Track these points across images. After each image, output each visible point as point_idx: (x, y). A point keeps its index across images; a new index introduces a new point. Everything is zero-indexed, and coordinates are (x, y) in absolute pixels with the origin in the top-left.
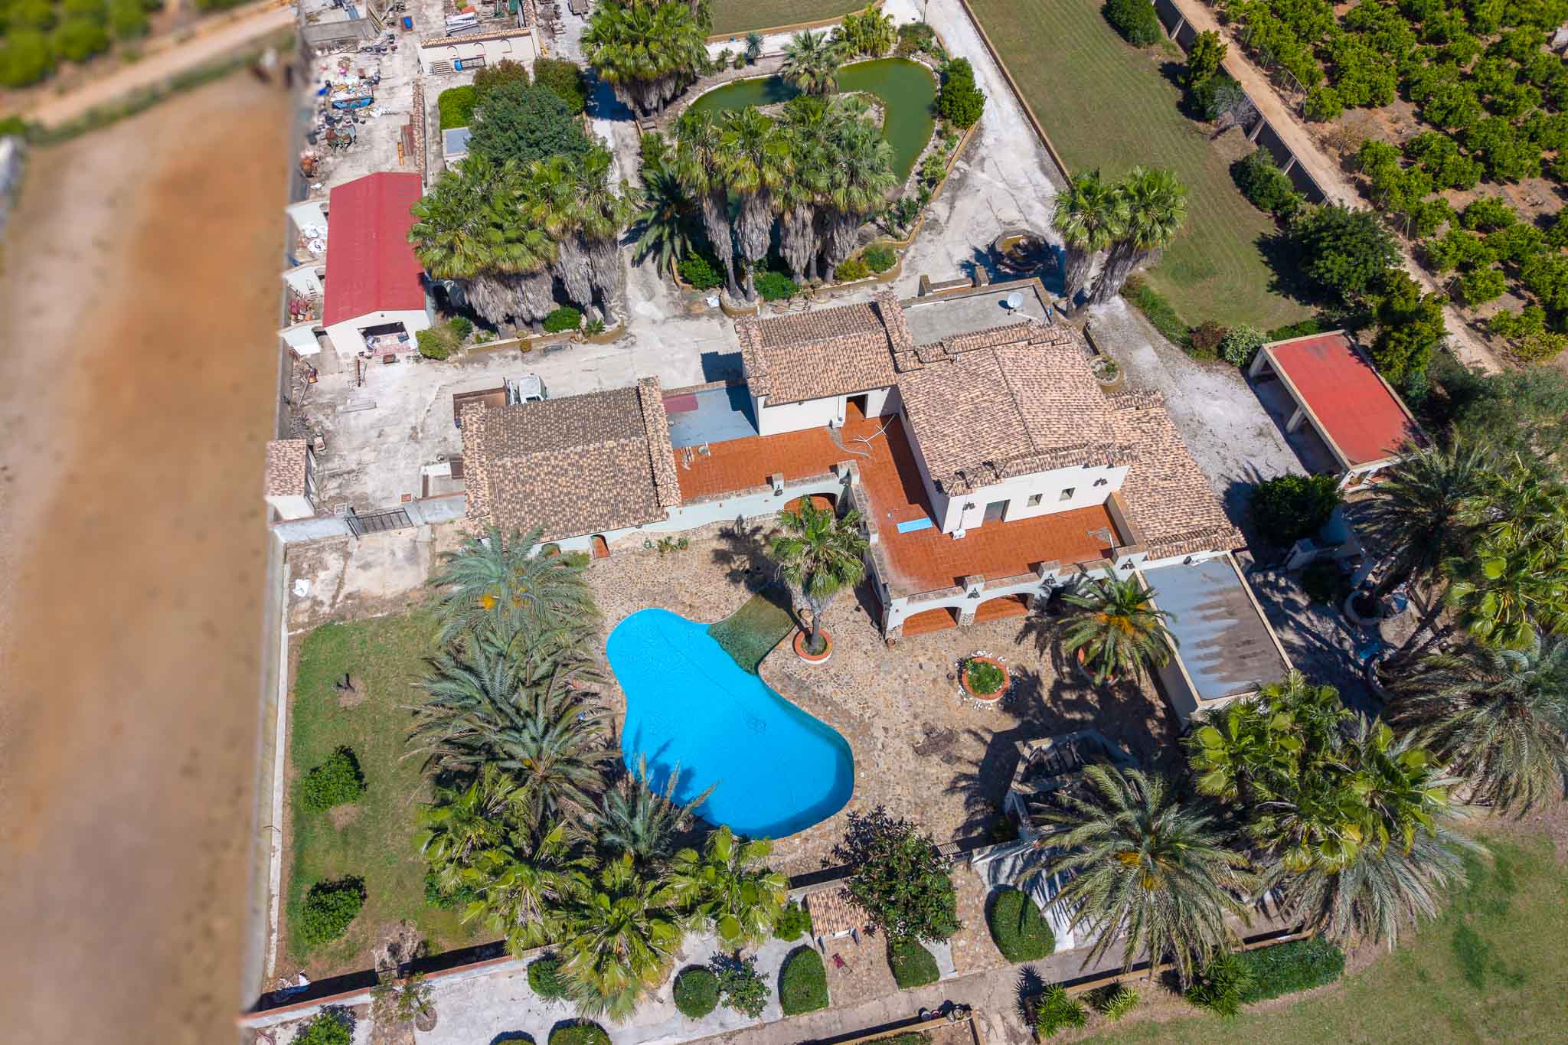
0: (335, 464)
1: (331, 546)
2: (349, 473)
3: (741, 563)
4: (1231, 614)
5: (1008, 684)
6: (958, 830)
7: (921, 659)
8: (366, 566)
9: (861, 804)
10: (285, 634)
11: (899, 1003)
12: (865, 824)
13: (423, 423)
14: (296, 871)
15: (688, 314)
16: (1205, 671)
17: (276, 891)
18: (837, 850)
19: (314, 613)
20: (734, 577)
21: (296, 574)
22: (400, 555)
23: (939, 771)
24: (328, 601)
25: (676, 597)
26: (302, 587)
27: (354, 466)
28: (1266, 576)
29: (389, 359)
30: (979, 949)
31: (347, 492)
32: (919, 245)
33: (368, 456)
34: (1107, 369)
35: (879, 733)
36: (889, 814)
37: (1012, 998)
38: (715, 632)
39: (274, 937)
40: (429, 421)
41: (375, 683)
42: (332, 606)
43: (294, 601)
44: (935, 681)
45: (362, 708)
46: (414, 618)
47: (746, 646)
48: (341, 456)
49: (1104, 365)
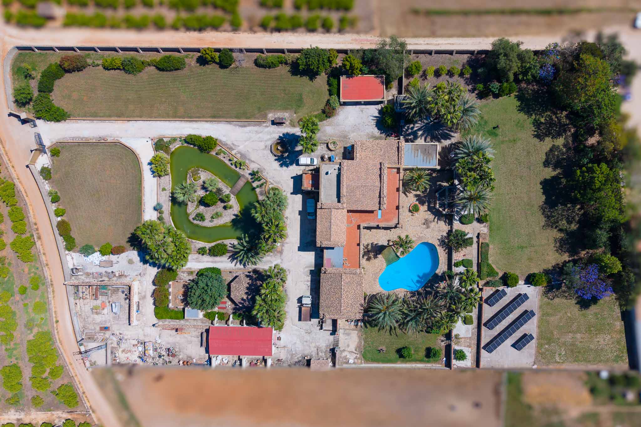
0: (314, 354)
1: (340, 354)
2: (318, 350)
3: (372, 255)
4: (418, 150)
5: (417, 202)
6: (445, 224)
7: (407, 220)
8: (348, 346)
9: (436, 243)
10: (363, 365)
11: (475, 246)
12: (440, 243)
13: (305, 330)
14: (421, 361)
15: (281, 252)
16: (430, 162)
17: (424, 365)
18: (444, 251)
19: (359, 358)
20: (375, 257)
21: (347, 363)
22: (347, 337)
23: (432, 225)
24: (356, 355)
25: (377, 273)
26: (351, 361)
27: (316, 349)
28: (404, 131)
29: (279, 339)
30: (469, 228)
31: (324, 350)
32: (268, 177)
33: (313, 345)
34: (334, 144)
35: (422, 235)
36: (439, 238)
37: (478, 224)
38: (387, 265)
39: (434, 365)
40: (304, 329)
41: (381, 344)
42: (357, 354)
43: (354, 363)
44: (412, 219)
45: (386, 347)
46: (366, 335)
47: (392, 259)
48: (312, 352)
49: (332, 144)
